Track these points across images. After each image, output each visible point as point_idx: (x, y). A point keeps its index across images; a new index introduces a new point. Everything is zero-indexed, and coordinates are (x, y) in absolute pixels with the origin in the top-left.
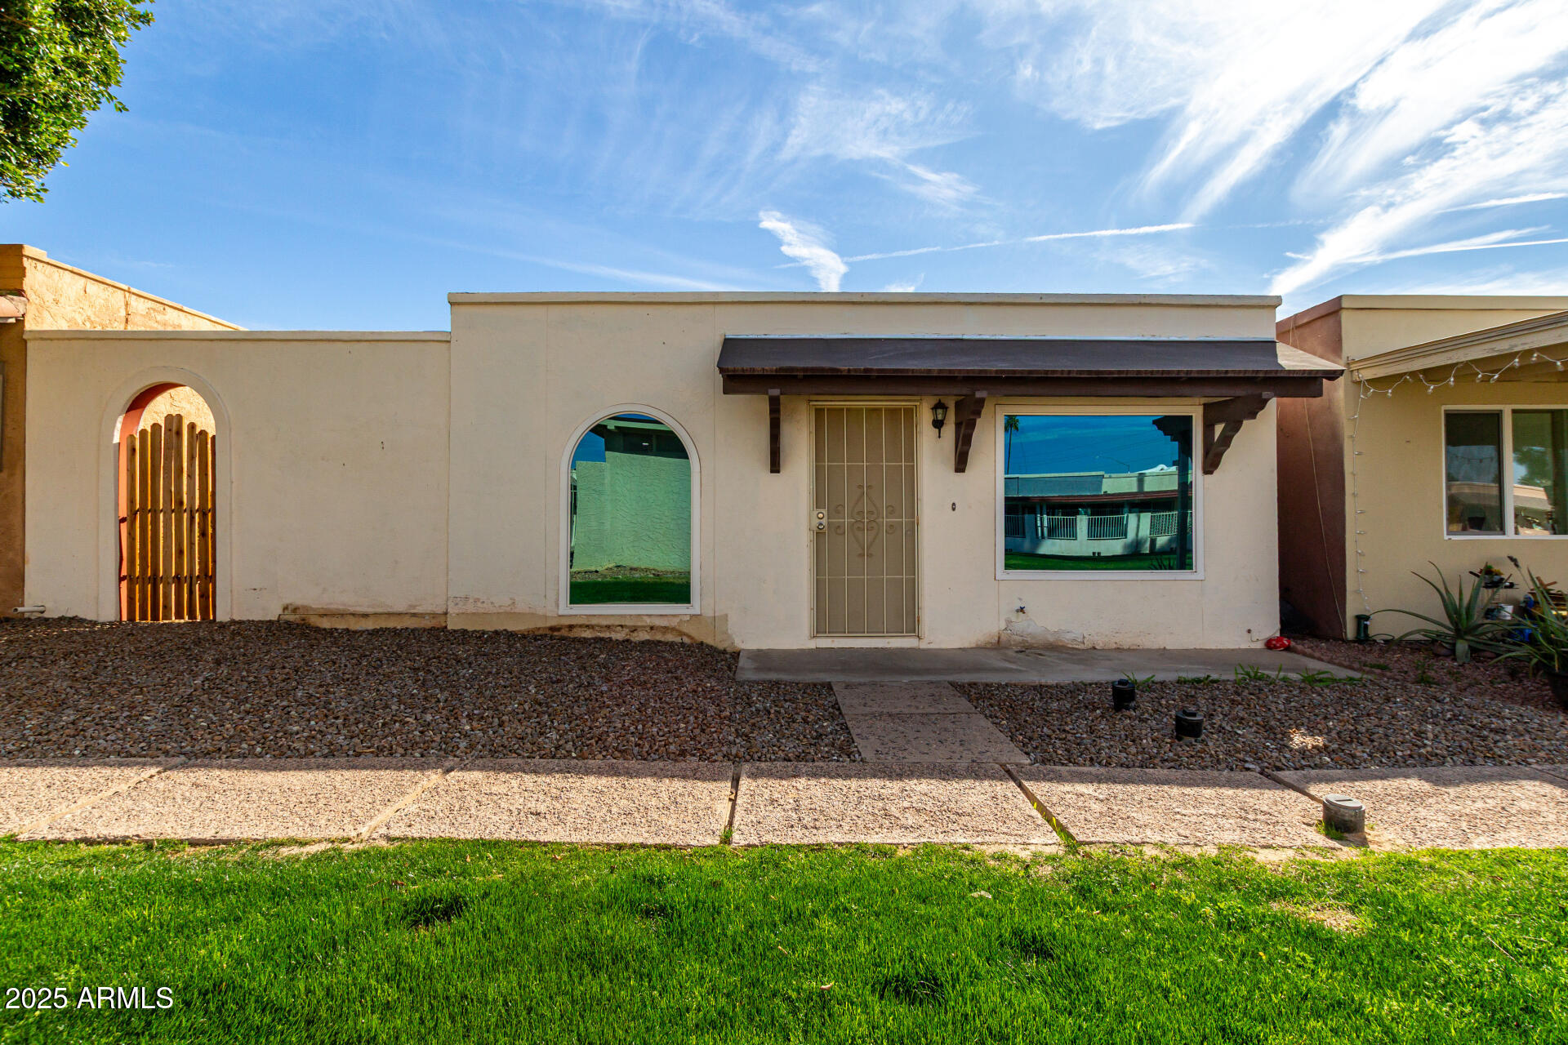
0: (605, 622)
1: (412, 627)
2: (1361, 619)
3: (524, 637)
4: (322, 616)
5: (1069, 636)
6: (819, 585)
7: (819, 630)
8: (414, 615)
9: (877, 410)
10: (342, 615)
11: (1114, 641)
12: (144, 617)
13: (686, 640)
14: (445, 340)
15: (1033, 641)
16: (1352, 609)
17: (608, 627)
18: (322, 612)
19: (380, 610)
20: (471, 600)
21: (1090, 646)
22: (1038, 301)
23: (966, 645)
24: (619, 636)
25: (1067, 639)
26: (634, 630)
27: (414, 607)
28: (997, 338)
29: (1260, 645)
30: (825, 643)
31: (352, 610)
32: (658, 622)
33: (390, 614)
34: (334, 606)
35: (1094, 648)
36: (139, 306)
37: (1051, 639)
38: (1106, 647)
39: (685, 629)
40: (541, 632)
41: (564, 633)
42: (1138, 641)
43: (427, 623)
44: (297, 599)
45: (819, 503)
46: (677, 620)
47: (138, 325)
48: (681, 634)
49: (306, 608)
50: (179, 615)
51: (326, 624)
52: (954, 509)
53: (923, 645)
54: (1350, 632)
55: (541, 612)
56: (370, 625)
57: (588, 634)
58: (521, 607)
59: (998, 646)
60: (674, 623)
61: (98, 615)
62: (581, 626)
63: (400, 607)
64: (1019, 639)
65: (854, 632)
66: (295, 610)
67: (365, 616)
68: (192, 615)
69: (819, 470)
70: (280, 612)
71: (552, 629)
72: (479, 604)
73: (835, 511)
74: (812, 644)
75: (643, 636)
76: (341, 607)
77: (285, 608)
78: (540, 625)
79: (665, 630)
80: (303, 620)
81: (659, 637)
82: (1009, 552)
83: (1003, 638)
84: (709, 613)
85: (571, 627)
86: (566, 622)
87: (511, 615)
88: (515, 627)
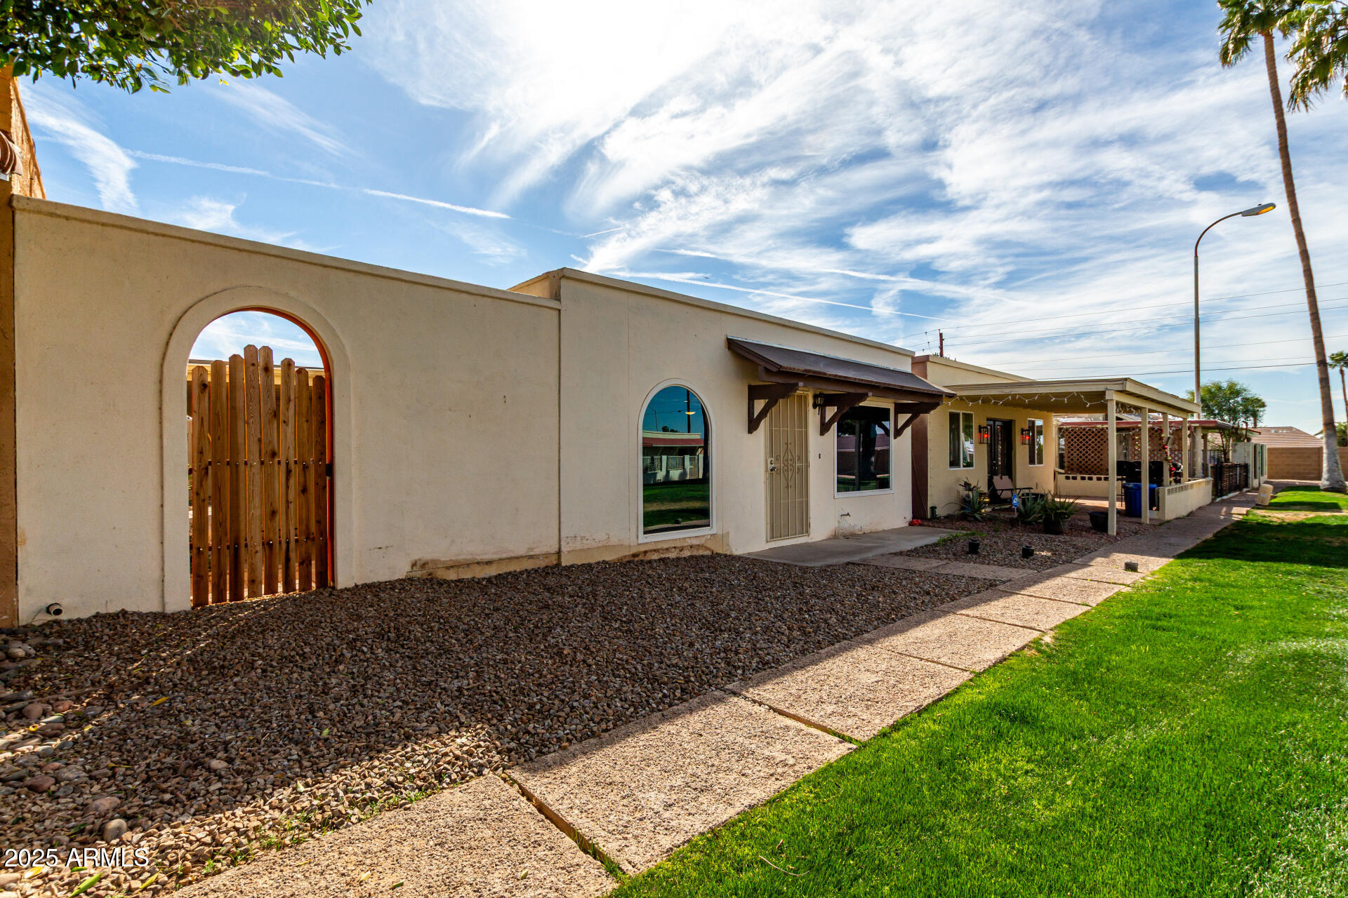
0: (665, 546)
1: (529, 568)
2: (933, 508)
4: (448, 568)
6: (771, 506)
7: (770, 537)
8: (531, 557)
10: (468, 565)
11: (870, 528)
12: (219, 597)
13: (710, 553)
15: (846, 533)
16: (930, 504)
17: (667, 549)
18: (451, 564)
19: (504, 556)
20: (579, 538)
21: (863, 532)
23: (824, 538)
24: (673, 555)
25: (856, 529)
26: (682, 549)
27: (532, 549)
29: (907, 525)
30: (773, 545)
31: (479, 558)
32: (695, 542)
33: (511, 559)
34: (461, 557)
35: (865, 533)
38: (868, 532)
39: (709, 545)
40: (627, 559)
41: (641, 557)
42: (877, 527)
43: (542, 563)
44: (426, 553)
45: (770, 455)
46: (704, 540)
48: (707, 548)
49: (434, 561)
50: (271, 589)
51: (452, 576)
52: (820, 458)
53: (810, 540)
54: (929, 515)
55: (626, 543)
56: (492, 571)
57: (655, 557)
58: (614, 541)
59: (835, 537)
60: (703, 542)
61: (164, 604)
62: (651, 551)
63: (522, 551)
64: (841, 531)
65: (785, 536)
66: (424, 565)
67: (489, 563)
68: (288, 587)
69: (771, 431)
70: (408, 568)
71: (635, 555)
72: (584, 541)
73: (776, 460)
74: (767, 546)
75: (686, 554)
76: (469, 557)
77: (414, 565)
78: (627, 553)
80: (430, 574)
81: (695, 553)
82: (840, 482)
83: (837, 533)
84: (720, 532)
85: (645, 552)
86: (643, 549)
87: (606, 548)
88: (610, 557)
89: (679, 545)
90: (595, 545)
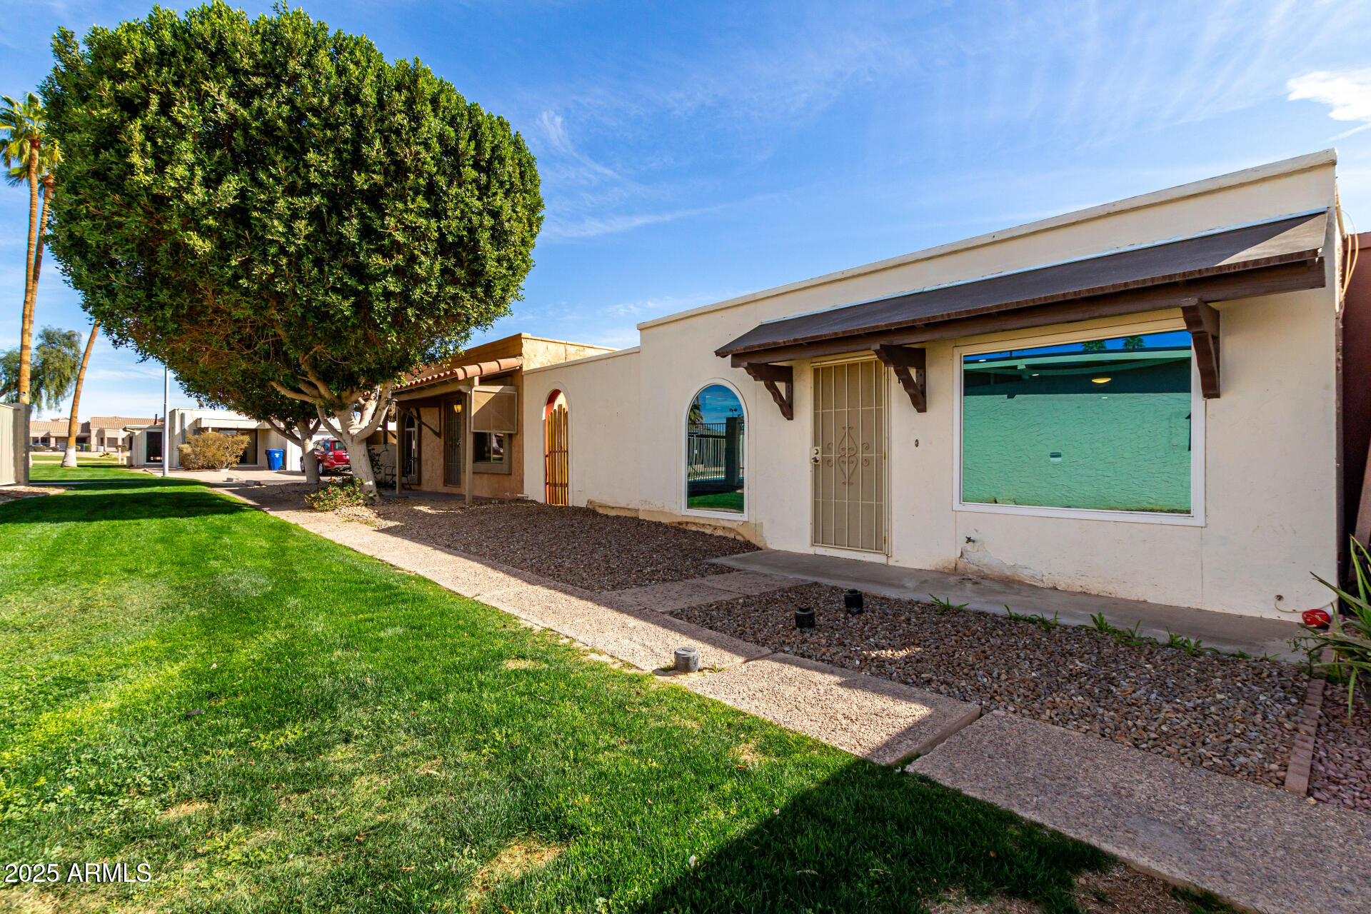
0: (702, 522)
3: (666, 527)
4: (599, 507)
5: (1026, 572)
6: (816, 504)
7: (815, 541)
9: (855, 365)
11: (1080, 583)
12: (550, 502)
13: (738, 538)
14: (635, 352)
15: (989, 572)
17: (703, 525)
18: (599, 505)
20: (648, 503)
21: (1051, 585)
22: (991, 240)
23: (927, 567)
24: (708, 531)
25: (1024, 575)
28: (955, 284)
30: (821, 551)
31: (608, 504)
34: (602, 502)
35: (1056, 589)
36: (571, 350)
37: (1008, 573)
38: (1070, 589)
39: (739, 529)
41: (684, 526)
42: (1110, 588)
44: (592, 497)
45: (816, 443)
46: (736, 524)
47: (571, 358)
48: (738, 533)
49: (594, 502)
51: (601, 511)
52: (917, 445)
53: (891, 562)
55: (675, 513)
56: (613, 513)
57: (694, 528)
58: (667, 509)
59: (955, 572)
60: (734, 526)
62: (690, 523)
64: (975, 568)
65: (837, 544)
66: (591, 503)
69: (816, 415)
70: (586, 503)
71: (680, 523)
72: (651, 506)
73: (826, 449)
74: (811, 551)
75: (719, 533)
76: (605, 503)
77: (588, 502)
78: (675, 520)
79: (731, 530)
80: (594, 508)
83: (961, 565)
84: (753, 521)
85: (687, 523)
86: (685, 520)
87: (663, 513)
88: (665, 520)
89: (713, 523)
90: (656, 509)
